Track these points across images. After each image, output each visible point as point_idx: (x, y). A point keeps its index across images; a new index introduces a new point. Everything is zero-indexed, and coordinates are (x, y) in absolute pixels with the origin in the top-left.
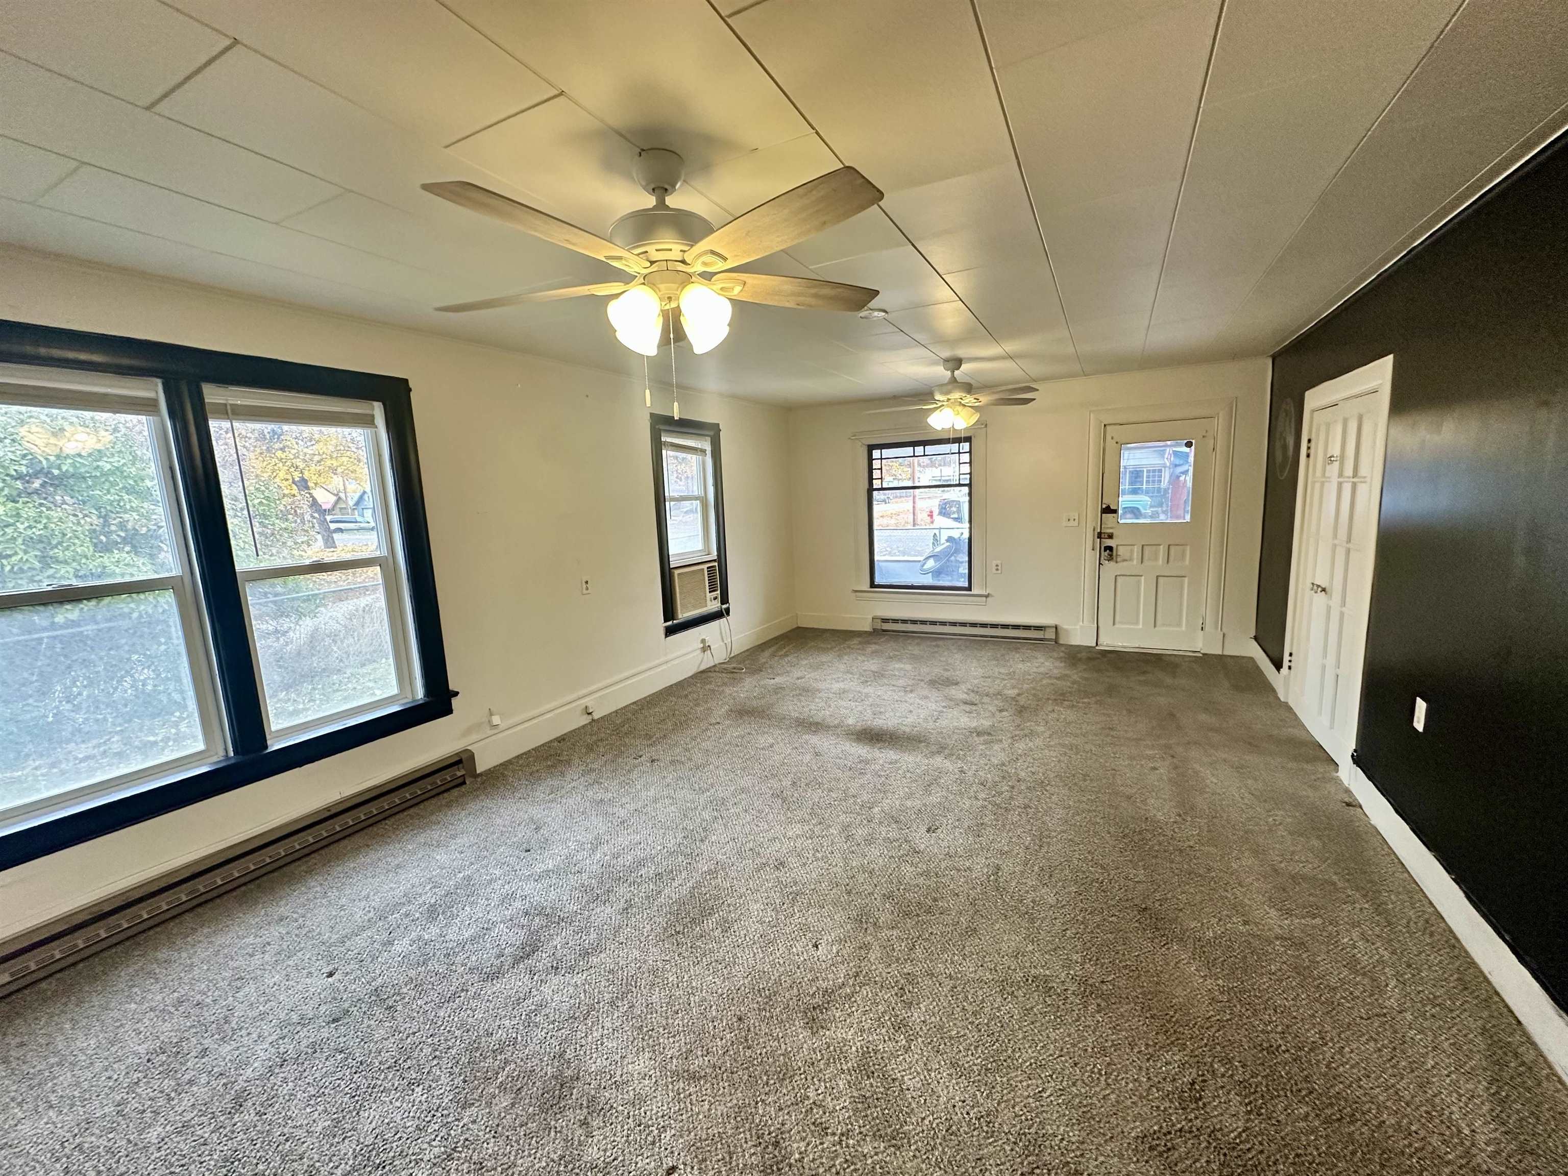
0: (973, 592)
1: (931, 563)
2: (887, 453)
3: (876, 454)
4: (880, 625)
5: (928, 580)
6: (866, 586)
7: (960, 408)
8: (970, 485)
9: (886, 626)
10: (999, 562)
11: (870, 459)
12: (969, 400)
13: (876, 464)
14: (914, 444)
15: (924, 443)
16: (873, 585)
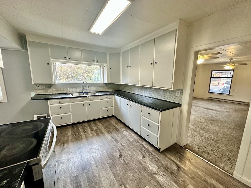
0: (230, 95)
1: (221, 90)
2: (215, 72)
3: (213, 72)
4: (209, 98)
5: (221, 93)
6: (208, 92)
7: (231, 66)
8: (232, 78)
9: (210, 99)
10: (236, 90)
11: (212, 73)
12: (233, 65)
13: (213, 74)
14: (221, 71)
15: (223, 70)
16: (209, 92)
